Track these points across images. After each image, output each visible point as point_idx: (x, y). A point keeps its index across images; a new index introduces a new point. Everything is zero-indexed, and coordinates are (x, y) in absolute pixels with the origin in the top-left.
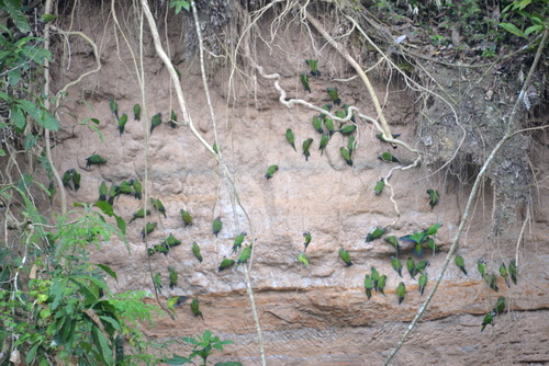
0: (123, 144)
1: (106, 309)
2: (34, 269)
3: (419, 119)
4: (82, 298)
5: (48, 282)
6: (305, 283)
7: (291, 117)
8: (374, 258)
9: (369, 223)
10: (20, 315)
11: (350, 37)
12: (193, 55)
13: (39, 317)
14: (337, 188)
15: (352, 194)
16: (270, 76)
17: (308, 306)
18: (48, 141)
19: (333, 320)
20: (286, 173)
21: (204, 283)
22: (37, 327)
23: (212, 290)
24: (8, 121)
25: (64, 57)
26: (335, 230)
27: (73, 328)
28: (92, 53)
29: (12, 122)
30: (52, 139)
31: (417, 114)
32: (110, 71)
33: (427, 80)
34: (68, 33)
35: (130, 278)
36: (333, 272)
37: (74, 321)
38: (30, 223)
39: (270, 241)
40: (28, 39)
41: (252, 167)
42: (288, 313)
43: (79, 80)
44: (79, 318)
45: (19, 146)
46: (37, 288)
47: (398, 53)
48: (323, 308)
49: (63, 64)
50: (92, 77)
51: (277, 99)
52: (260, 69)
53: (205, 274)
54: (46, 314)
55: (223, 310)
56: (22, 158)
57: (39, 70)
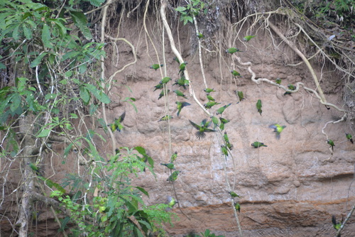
0: (151, 109)
1: (142, 215)
2: (96, 190)
3: (344, 89)
4: (127, 209)
5: (105, 199)
6: (270, 198)
7: (259, 90)
8: (316, 181)
9: (312, 158)
10: (88, 220)
11: (298, 37)
12: (195, 51)
13: (100, 221)
14: (291, 136)
15: (301, 139)
16: (245, 64)
17: (273, 213)
18: (104, 108)
19: (290, 222)
20: (256, 126)
21: (205, 198)
22: (99, 228)
23: (210, 203)
24: (79, 96)
25: (114, 55)
26: (290, 163)
27: (121, 228)
28: (131, 52)
29: (81, 97)
30: (107, 107)
31: (343, 86)
32: (143, 63)
33: (350, 64)
34: (116, 39)
35: (157, 196)
36: (289, 190)
37: (122, 224)
38: (93, 161)
39: (247, 170)
40: (91, 44)
41: (234, 123)
42: (260, 218)
43: (123, 69)
44: (125, 221)
45: (86, 112)
46: (98, 203)
47: (330, 46)
48: (283, 215)
49: (113, 59)
50: (131, 67)
51: (250, 79)
52: (239, 59)
53: (205, 193)
54: (104, 219)
55: (217, 216)
56: (88, 120)
57: (98, 63)
